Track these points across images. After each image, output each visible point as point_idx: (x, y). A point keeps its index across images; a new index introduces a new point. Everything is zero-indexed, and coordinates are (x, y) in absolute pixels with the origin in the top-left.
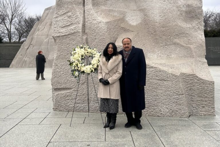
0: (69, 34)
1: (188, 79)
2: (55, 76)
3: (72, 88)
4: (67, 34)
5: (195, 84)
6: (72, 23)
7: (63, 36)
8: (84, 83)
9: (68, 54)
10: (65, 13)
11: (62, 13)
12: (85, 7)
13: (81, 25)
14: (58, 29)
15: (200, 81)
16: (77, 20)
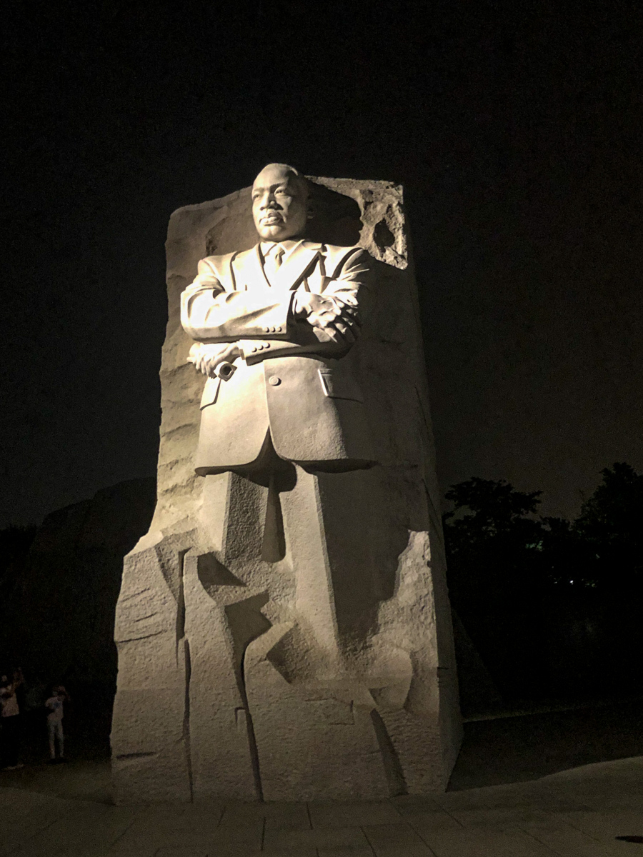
0: (151, 635)
1: (390, 719)
2: (120, 727)
3: (155, 753)
4: (147, 635)
5: (403, 728)
6: (155, 611)
7: (137, 639)
8: (181, 739)
9: (147, 678)
10: (142, 592)
11: (136, 592)
12: (184, 577)
13: (173, 615)
14: (128, 625)
15: (414, 722)
16: (166, 605)
